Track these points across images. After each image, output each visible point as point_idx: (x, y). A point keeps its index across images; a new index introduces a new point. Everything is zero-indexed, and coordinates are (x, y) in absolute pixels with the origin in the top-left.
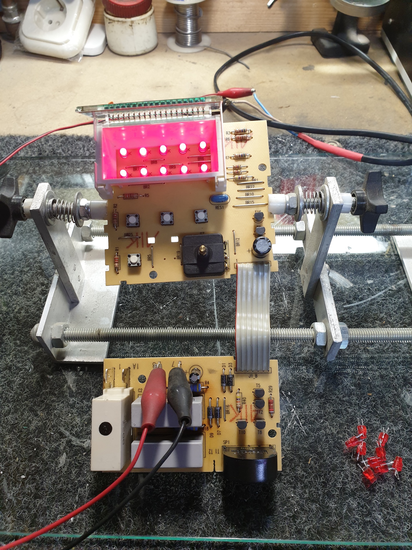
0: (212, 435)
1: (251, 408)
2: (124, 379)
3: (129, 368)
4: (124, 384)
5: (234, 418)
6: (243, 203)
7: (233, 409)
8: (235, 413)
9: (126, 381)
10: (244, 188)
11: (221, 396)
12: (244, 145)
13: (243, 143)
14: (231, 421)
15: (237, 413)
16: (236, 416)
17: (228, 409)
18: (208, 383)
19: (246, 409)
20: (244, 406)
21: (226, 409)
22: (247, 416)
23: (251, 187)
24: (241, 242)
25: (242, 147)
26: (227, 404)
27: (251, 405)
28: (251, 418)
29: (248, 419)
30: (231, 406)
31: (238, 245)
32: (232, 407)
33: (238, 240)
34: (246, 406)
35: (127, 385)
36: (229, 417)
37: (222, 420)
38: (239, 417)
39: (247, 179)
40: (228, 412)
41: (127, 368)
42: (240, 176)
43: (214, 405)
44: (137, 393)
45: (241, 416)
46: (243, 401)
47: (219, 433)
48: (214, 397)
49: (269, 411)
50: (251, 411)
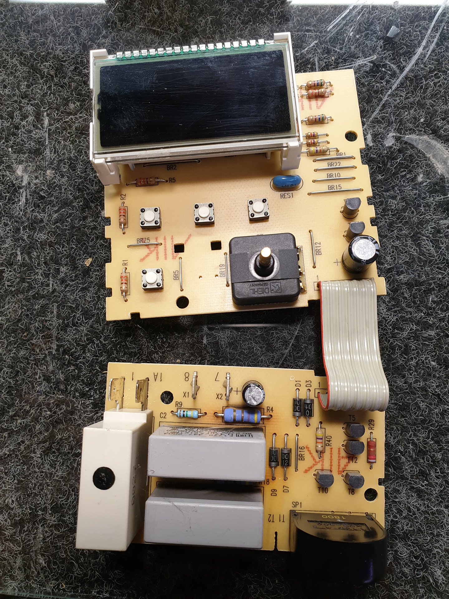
0: (274, 492)
1: (339, 454)
2: (138, 397)
3: (148, 379)
4: (140, 405)
5: (311, 468)
6: (324, 187)
7: (310, 453)
8: (314, 459)
9: (141, 400)
10: (324, 165)
11: (292, 431)
12: (322, 104)
13: (320, 102)
14: (306, 471)
15: (317, 459)
16: (314, 465)
17: (302, 453)
18: (272, 410)
19: (331, 454)
20: (328, 448)
21: (299, 453)
22: (331, 465)
23: (335, 165)
24: (323, 249)
25: (318, 108)
26: (300, 445)
27: (339, 449)
28: (339, 468)
29: (333, 469)
30: (307, 448)
31: (319, 252)
32: (308, 450)
33: (318, 245)
34: (331, 449)
35: (143, 406)
36: (302, 465)
37: (292, 468)
38: (319, 466)
39: (328, 153)
40: (302, 458)
41: (144, 378)
42: (318, 149)
43: (279, 445)
44: (157, 419)
45: (322, 465)
46: (327, 442)
47: (286, 490)
48: (281, 434)
49: (368, 458)
50: (339, 457)
